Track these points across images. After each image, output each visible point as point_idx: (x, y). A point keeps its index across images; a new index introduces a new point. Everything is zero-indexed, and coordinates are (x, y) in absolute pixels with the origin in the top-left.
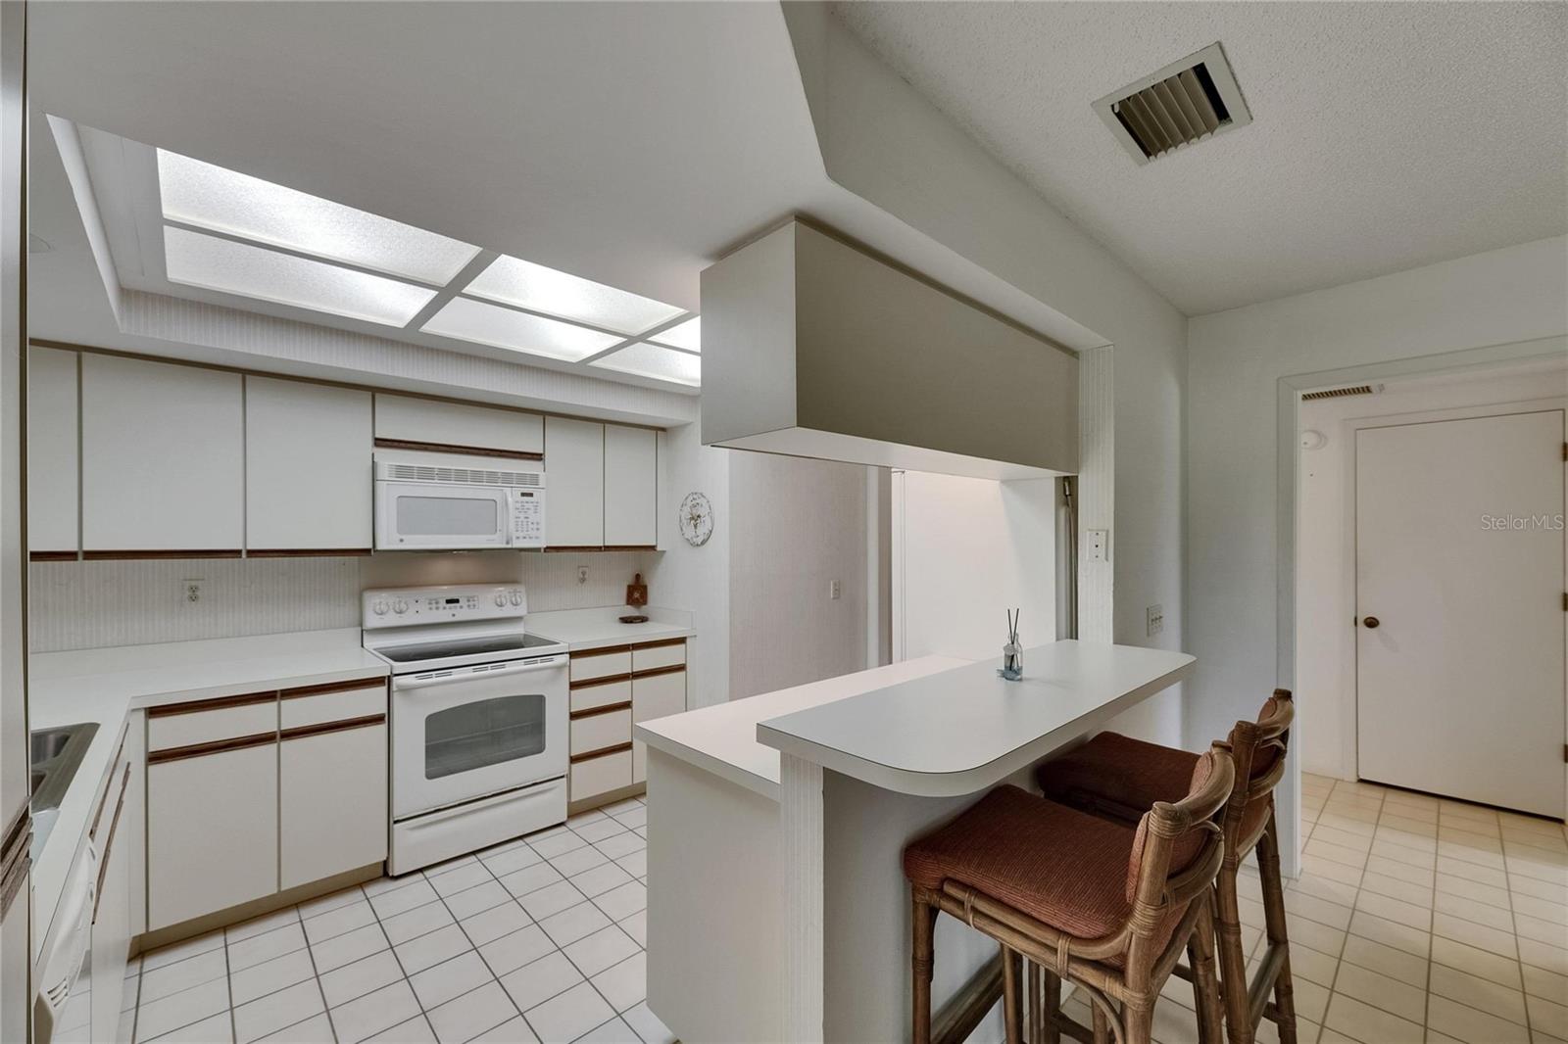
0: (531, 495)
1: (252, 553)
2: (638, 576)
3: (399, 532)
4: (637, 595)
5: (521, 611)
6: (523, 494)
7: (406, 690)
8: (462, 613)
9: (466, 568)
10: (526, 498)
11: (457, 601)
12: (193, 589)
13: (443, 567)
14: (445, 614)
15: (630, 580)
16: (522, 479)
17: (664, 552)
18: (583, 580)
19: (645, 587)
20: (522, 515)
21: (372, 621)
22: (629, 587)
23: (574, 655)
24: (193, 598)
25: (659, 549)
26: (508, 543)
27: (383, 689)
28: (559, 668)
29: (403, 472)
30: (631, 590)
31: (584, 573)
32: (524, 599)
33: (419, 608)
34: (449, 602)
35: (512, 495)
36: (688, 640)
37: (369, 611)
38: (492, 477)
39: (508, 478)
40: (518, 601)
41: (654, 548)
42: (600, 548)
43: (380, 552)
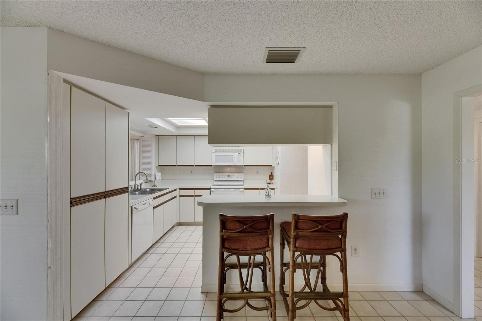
0: (240, 154)
1: (195, 166)
2: (272, 173)
3: (216, 162)
4: (271, 177)
5: (242, 179)
6: (238, 154)
7: (213, 191)
8: (230, 179)
9: (233, 169)
10: (239, 155)
11: (230, 176)
12: (192, 171)
13: (228, 169)
14: (227, 179)
15: (270, 174)
16: (238, 150)
17: (274, 167)
18: (258, 173)
19: (273, 176)
20: (238, 158)
21: (215, 179)
22: (270, 175)
23: (245, 189)
24: (192, 173)
25: (272, 166)
26: (235, 164)
27: (209, 191)
28: (241, 191)
29: (216, 151)
30: (270, 176)
31: (258, 171)
32: (243, 177)
33: (223, 177)
34: (228, 176)
35: (235, 154)
36: (275, 189)
37: (214, 177)
38: (232, 151)
39: (235, 150)
40: (242, 177)
41: (271, 166)
42: (257, 165)
43: (213, 166)
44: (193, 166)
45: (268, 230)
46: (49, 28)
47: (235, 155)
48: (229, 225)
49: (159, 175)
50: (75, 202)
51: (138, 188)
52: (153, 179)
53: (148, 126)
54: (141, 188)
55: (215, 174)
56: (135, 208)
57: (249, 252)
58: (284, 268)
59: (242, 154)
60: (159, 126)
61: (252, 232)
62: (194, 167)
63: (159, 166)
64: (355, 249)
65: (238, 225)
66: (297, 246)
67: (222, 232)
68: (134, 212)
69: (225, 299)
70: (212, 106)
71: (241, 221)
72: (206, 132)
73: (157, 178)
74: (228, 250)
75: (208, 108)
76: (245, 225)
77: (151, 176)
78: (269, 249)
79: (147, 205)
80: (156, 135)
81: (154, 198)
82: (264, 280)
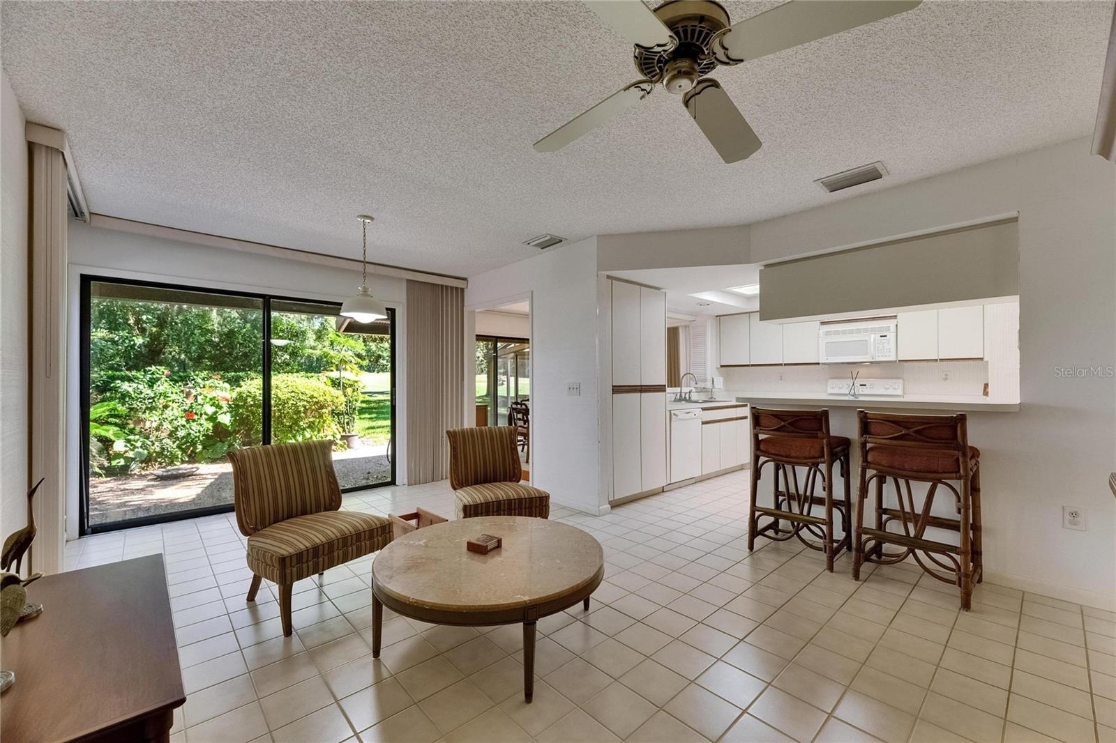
0: (886, 336)
1: (785, 364)
3: (828, 356)
6: (880, 337)
8: (866, 391)
10: (882, 338)
11: (865, 385)
14: (860, 391)
16: (881, 329)
18: (946, 379)
20: (881, 346)
21: (831, 391)
22: (985, 384)
24: (781, 379)
25: (985, 360)
26: (875, 359)
29: (828, 333)
30: (986, 386)
31: (946, 375)
32: (900, 386)
34: (861, 385)
35: (873, 337)
37: (829, 386)
38: (866, 330)
39: (873, 330)
40: (897, 387)
41: (982, 359)
42: (937, 360)
43: (823, 364)
44: (781, 364)
45: (819, 432)
46: (598, 236)
47: (872, 340)
48: (763, 421)
49: (719, 382)
50: (617, 389)
51: (685, 397)
52: (709, 385)
53: (697, 304)
54: (690, 398)
55: (830, 382)
56: (674, 414)
57: (794, 460)
58: (883, 515)
59: (891, 336)
60: (713, 302)
61: (793, 432)
62: (783, 367)
63: (722, 366)
64: (1074, 515)
65: (775, 420)
66: (869, 460)
67: (755, 429)
68: (673, 419)
69: (760, 513)
70: (766, 266)
71: (778, 415)
72: (756, 306)
73: (716, 386)
74: (766, 453)
75: (760, 270)
76: (784, 421)
77: (705, 380)
78: (822, 460)
79: (691, 415)
80: (717, 316)
81: (704, 409)
82: (847, 529)
